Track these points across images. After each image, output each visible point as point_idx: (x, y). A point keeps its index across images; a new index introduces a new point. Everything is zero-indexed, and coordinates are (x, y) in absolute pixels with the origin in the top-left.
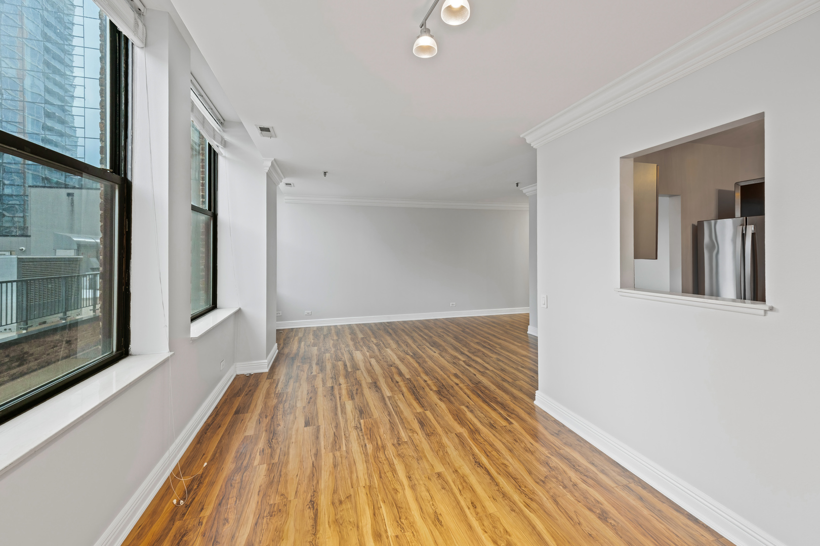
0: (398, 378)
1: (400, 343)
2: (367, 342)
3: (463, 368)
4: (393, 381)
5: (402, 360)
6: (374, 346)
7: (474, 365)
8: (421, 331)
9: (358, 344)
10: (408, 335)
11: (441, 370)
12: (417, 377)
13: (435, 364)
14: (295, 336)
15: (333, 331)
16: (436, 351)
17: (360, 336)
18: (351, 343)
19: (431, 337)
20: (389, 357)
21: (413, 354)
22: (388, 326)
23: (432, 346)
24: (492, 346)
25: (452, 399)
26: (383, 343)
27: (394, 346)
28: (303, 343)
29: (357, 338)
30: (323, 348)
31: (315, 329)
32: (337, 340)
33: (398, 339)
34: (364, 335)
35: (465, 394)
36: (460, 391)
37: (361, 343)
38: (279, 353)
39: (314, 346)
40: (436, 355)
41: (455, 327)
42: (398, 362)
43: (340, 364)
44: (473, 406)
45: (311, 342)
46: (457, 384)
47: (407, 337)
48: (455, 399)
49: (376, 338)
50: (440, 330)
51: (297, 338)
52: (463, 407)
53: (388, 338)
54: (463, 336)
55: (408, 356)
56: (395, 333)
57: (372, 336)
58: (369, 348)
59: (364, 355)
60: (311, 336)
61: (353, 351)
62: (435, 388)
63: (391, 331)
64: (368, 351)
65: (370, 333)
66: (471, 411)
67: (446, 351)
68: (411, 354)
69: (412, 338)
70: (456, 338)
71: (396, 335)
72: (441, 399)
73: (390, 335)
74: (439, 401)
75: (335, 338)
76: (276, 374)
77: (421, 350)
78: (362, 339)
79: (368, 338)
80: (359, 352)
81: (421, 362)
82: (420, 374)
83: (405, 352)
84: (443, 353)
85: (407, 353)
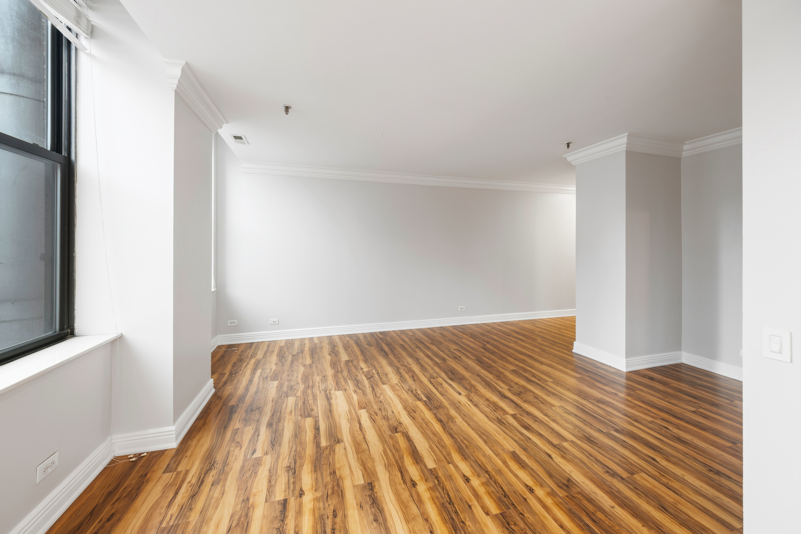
0: (413, 471)
1: (401, 371)
2: (354, 371)
3: (520, 436)
4: (405, 482)
5: (412, 412)
6: (364, 378)
7: (535, 426)
8: (428, 348)
9: (340, 375)
10: (411, 356)
11: (485, 442)
12: (447, 466)
13: (469, 425)
14: (252, 357)
15: (307, 348)
16: (461, 392)
17: (344, 357)
18: (330, 372)
19: (444, 360)
20: (389, 405)
21: (427, 397)
22: (381, 339)
23: (452, 379)
24: (540, 379)
26: (378, 373)
27: (394, 379)
28: (259, 372)
29: (340, 361)
30: (286, 384)
31: (282, 344)
32: (311, 366)
33: (398, 365)
34: (349, 355)
37: (345, 373)
38: (215, 395)
39: (273, 380)
40: (463, 399)
41: (471, 341)
42: (405, 419)
43: (309, 423)
45: (271, 370)
46: (531, 489)
47: (410, 360)
49: (366, 361)
50: (453, 347)
51: (253, 361)
53: (384, 362)
54: (489, 359)
55: (419, 403)
56: (392, 351)
57: (360, 357)
58: (357, 383)
59: (349, 400)
60: (274, 358)
61: (333, 392)
62: (494, 510)
63: (386, 348)
64: (355, 391)
65: (358, 353)
67: (477, 392)
68: (425, 399)
69: (417, 361)
70: (480, 362)
71: (394, 355)
73: (386, 355)
75: (308, 361)
76: (189, 454)
77: (437, 389)
78: (347, 362)
79: (355, 363)
80: (341, 392)
81: (444, 419)
82: (449, 454)
83: (413, 393)
84: (473, 394)
85: (417, 395)
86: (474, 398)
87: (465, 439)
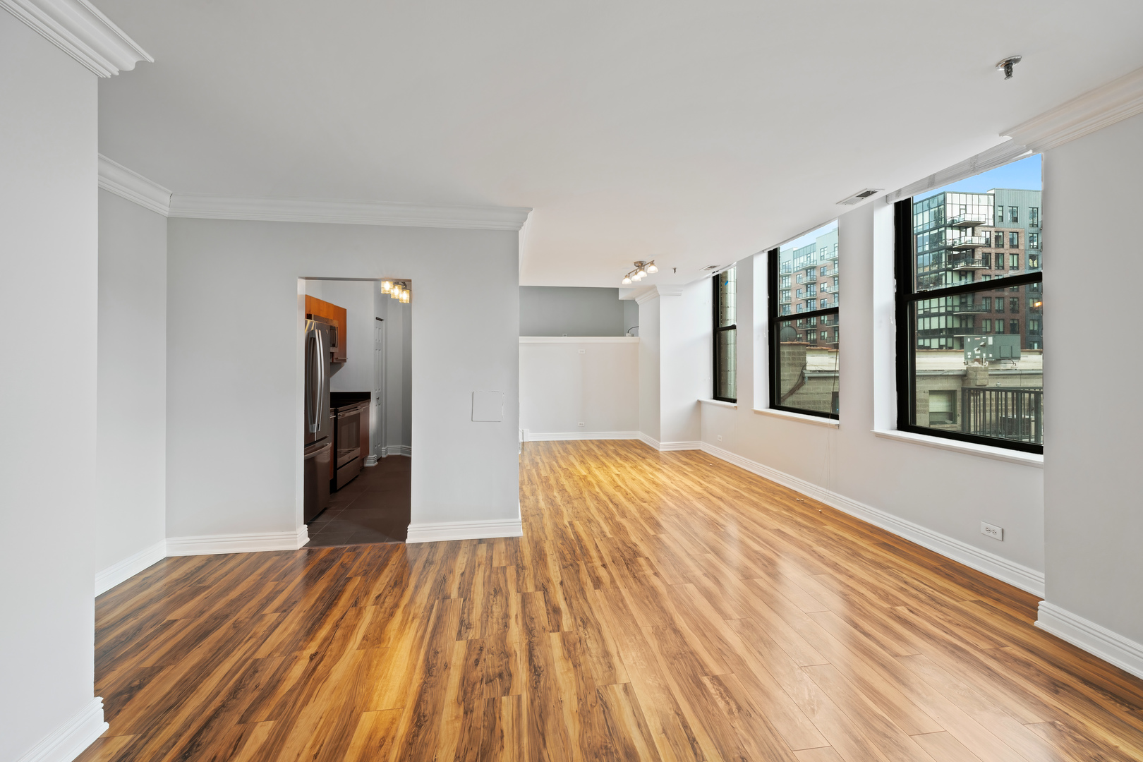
25: (620, 545)
35: (599, 551)
36: (604, 555)
44: (598, 536)
46: (604, 566)
48: (616, 544)
52: (609, 535)
62: (641, 560)
66: (602, 532)
72: (635, 545)
74: (638, 543)
81: (670, 635)
82: (669, 592)
83: (736, 703)
84: (599, 683)
85: (724, 695)
86: (600, 674)
87: (646, 605)
